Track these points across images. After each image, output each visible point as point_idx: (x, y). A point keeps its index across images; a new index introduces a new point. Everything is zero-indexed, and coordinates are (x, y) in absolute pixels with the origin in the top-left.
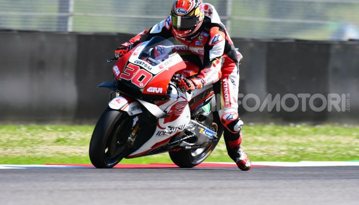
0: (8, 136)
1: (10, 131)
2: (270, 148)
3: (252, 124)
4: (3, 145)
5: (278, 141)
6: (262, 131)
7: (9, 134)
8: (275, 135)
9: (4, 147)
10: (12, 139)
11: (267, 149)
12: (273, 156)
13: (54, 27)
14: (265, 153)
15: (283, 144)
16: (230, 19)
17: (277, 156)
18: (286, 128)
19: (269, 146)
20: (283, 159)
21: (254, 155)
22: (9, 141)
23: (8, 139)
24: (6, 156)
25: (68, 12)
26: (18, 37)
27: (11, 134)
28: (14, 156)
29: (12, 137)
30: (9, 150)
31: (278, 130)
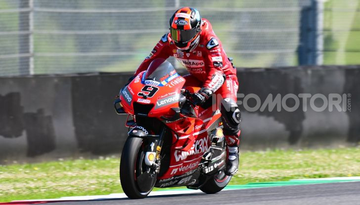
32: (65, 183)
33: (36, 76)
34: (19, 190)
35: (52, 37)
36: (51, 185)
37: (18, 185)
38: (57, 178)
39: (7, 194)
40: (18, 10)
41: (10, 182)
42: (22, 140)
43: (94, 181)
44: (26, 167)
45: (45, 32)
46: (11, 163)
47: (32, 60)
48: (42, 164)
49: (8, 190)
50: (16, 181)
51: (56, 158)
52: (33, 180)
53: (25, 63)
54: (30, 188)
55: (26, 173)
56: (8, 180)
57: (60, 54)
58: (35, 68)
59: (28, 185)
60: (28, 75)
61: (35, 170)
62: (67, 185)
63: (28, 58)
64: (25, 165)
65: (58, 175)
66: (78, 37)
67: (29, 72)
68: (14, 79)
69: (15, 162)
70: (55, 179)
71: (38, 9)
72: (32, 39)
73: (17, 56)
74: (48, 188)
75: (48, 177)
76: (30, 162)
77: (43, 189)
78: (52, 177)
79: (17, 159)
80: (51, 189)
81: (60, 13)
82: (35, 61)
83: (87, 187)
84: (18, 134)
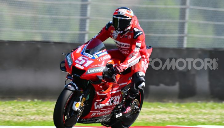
0: (46, 108)
1: (48, 105)
2: (209, 117)
3: (199, 102)
4: (43, 114)
5: (215, 112)
6: (205, 106)
7: (47, 107)
8: (213, 108)
9: (43, 115)
10: (49, 110)
11: (208, 118)
12: (211, 122)
13: (76, 40)
14: (207, 120)
15: (218, 114)
16: (186, 36)
17: (214, 122)
18: (220, 104)
19: (209, 115)
20: (218, 124)
21: (200, 121)
22: (46, 111)
23: (46, 110)
24: (44, 120)
25: (85, 31)
26: (54, 46)
27: (48, 107)
28: (49, 120)
29: (48, 109)
30: (46, 117)
31: (215, 106)
32: (200, 117)
33: (188, 49)
34: (172, 119)
35: (199, 24)
36: (192, 118)
37: (172, 116)
38: (195, 113)
39: (164, 121)
40: (179, 7)
41: (167, 114)
42: (176, 88)
43: (218, 117)
44: (177, 105)
45: (195, 21)
46: (168, 102)
47: (186, 38)
48: (187, 104)
49: (165, 119)
50: (170, 113)
51: (196, 101)
52: (180, 114)
53: (181, 40)
54: (178, 119)
55: (177, 109)
56: (165, 112)
57: (204, 36)
58: (188, 43)
59: (178, 117)
60: (183, 47)
61: (182, 107)
62: (202, 118)
63: (183, 37)
64: (177, 104)
65: (197, 111)
66: (215, 26)
67: (183, 45)
68: (174, 49)
69: (171, 101)
70: (194, 114)
71: (192, 7)
72: (187, 26)
73: (177, 35)
74: (190, 119)
75: (190, 112)
76: (180, 102)
77: (187, 119)
78: (192, 112)
79: (172, 99)
80: (192, 120)
81: (206, 10)
82: (188, 39)
83: (214, 120)
84: (173, 84)
